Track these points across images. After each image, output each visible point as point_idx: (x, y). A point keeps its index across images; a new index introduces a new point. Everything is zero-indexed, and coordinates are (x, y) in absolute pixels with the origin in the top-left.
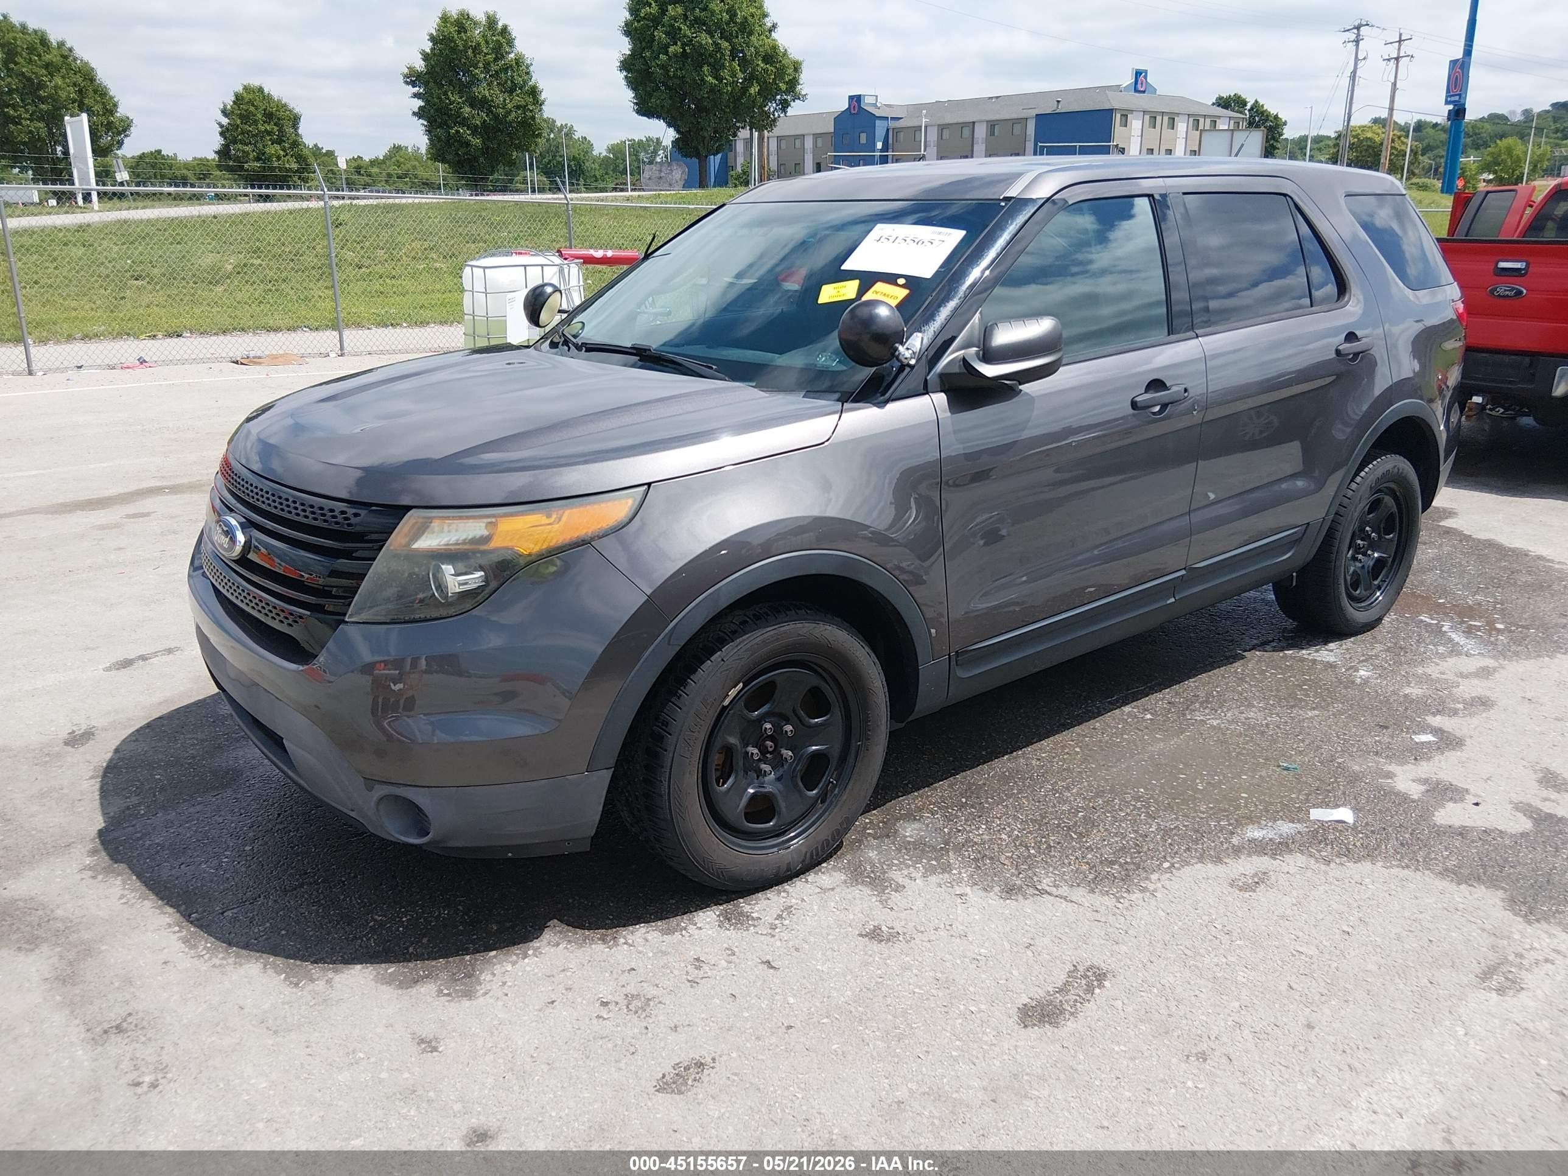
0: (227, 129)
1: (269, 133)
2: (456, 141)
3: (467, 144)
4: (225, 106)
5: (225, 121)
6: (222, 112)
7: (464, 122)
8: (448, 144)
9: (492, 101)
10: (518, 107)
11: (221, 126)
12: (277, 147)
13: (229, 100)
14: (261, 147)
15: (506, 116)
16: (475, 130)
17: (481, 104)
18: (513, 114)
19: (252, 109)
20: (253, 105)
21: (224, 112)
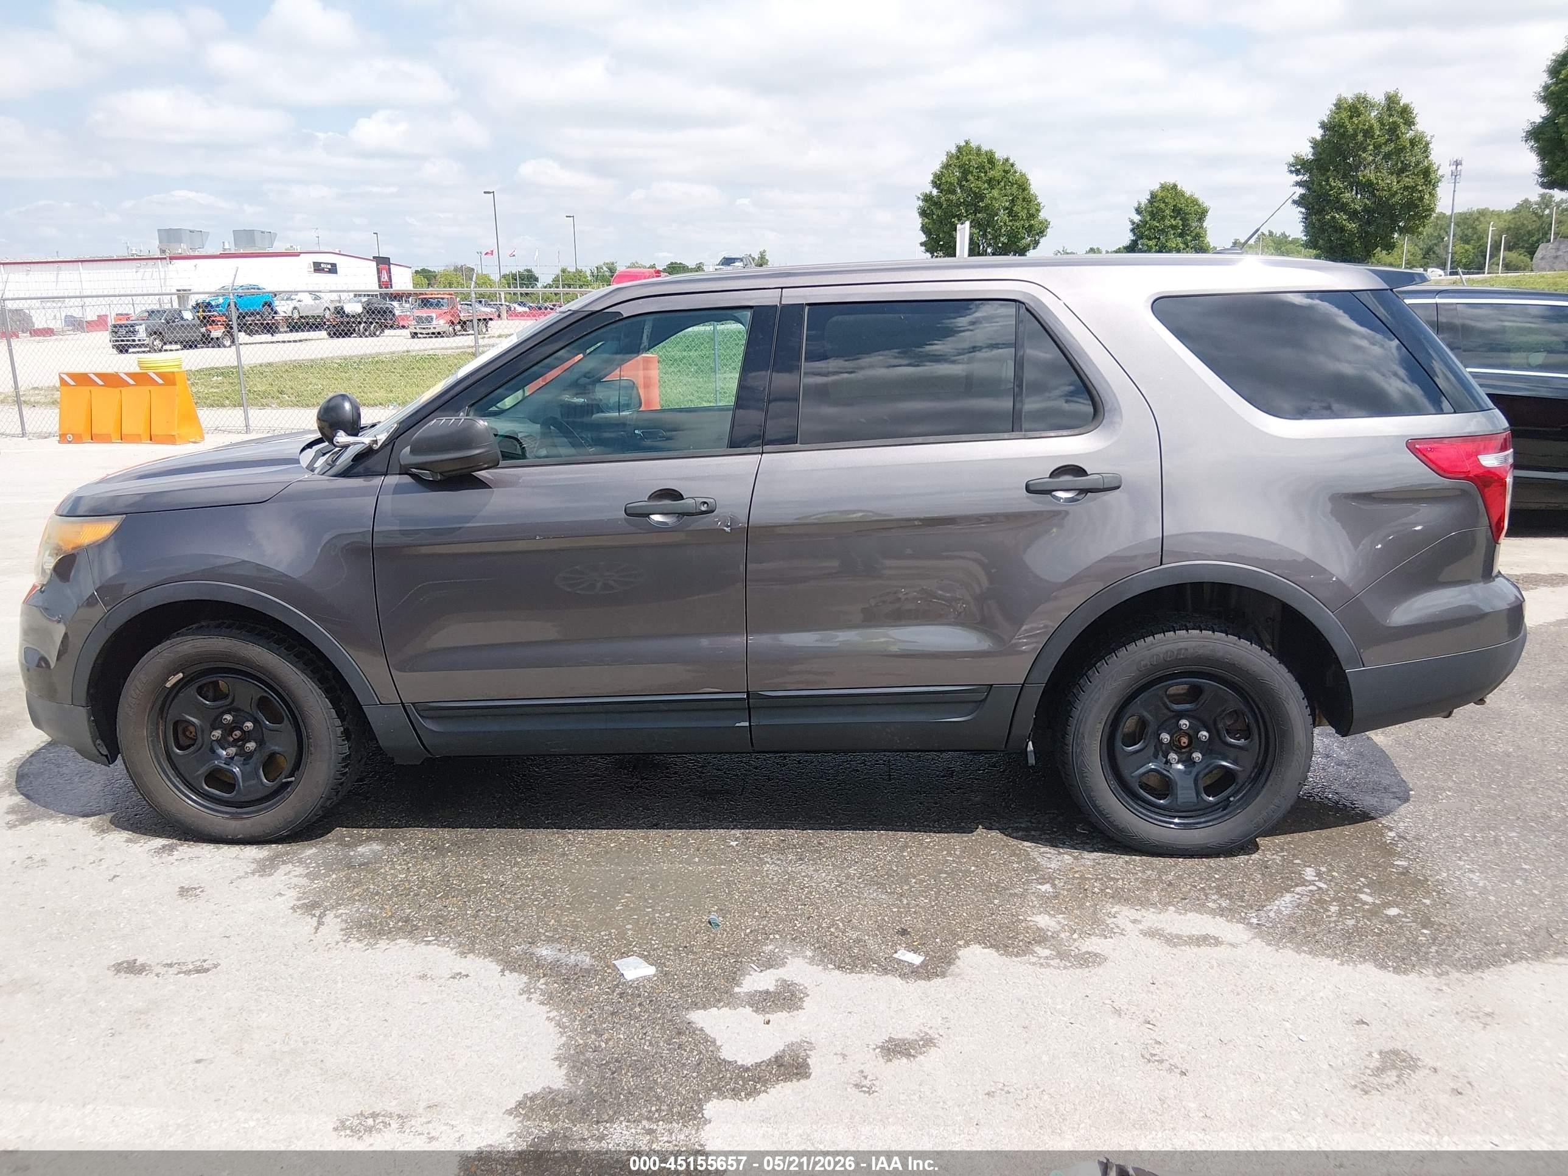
0: (1138, 225)
1: (1173, 227)
2: (1331, 227)
3: (1342, 229)
4: (1139, 204)
5: (1137, 218)
6: (1137, 210)
7: (1343, 208)
8: (1322, 230)
9: (1377, 183)
10: (1406, 188)
11: (1133, 223)
12: (1179, 240)
13: (1144, 199)
14: (1164, 241)
15: (1388, 199)
16: (1353, 215)
17: (1368, 187)
18: (1399, 197)
19: (1162, 206)
20: (1164, 202)
21: (1138, 211)
